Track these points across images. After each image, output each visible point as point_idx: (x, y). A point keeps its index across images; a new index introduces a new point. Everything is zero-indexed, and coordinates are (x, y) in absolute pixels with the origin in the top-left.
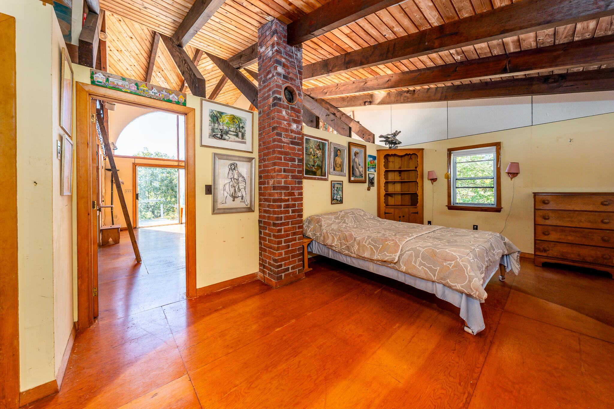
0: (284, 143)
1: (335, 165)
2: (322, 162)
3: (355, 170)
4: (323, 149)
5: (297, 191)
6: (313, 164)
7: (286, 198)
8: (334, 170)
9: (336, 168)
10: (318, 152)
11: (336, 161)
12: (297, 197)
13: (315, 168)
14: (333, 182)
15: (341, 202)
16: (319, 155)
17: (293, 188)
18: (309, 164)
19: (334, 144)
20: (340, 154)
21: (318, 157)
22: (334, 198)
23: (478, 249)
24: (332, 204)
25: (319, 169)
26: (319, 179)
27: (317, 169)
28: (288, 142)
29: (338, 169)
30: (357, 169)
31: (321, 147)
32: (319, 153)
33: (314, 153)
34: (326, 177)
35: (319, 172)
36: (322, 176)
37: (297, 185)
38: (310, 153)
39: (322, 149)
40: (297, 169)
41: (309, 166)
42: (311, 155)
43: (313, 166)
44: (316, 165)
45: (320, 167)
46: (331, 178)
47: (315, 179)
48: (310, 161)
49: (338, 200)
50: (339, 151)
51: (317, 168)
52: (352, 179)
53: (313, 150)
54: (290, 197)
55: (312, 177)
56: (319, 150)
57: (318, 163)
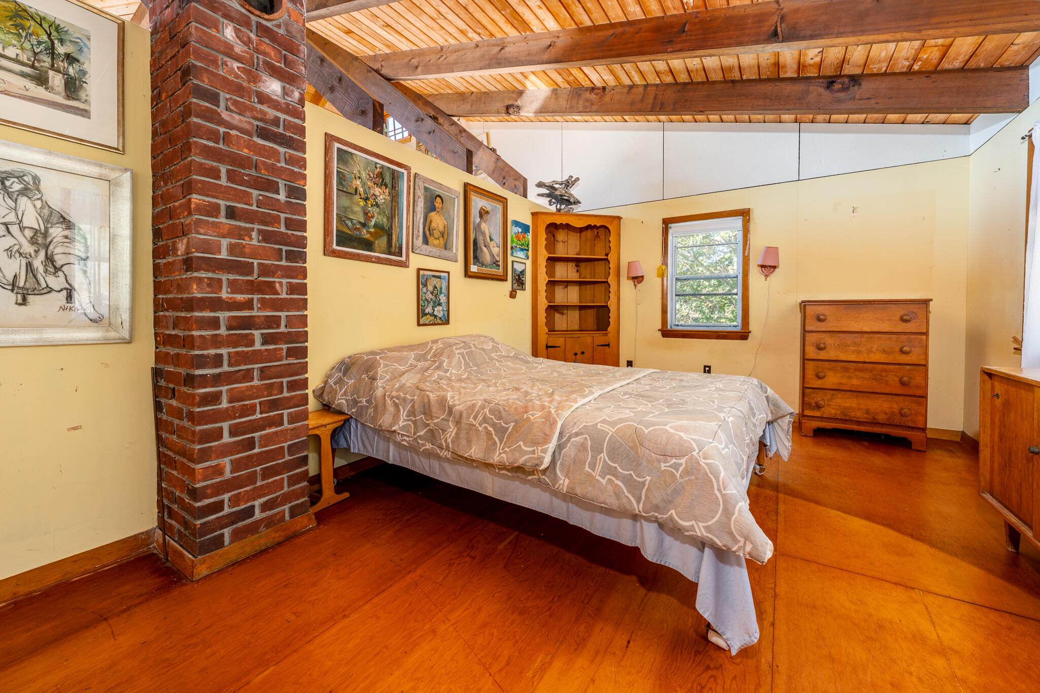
0: (232, 127)
1: (428, 233)
2: (391, 218)
3: (482, 250)
4: (393, 187)
5: (284, 281)
6: (362, 221)
7: (240, 297)
8: (426, 241)
9: (431, 240)
10: (377, 191)
11: (431, 222)
12: (284, 296)
13: (368, 232)
14: (422, 272)
15: (446, 321)
16: (381, 199)
17: (265, 270)
18: (351, 220)
19: (426, 180)
20: (442, 208)
21: (377, 205)
22: (427, 311)
23: (731, 419)
24: (419, 325)
25: (381, 236)
26: (379, 261)
27: (376, 235)
28: (247, 127)
29: (436, 242)
30: (485, 249)
31: (388, 179)
32: (382, 195)
33: (365, 192)
34: (403, 258)
35: (382, 242)
36: (390, 253)
37: (283, 263)
38: (353, 191)
39: (390, 186)
40: (283, 216)
41: (350, 224)
42: (358, 196)
43: (364, 225)
44: (373, 223)
45: (386, 231)
46: (417, 261)
47: (368, 259)
48: (354, 213)
49: (436, 317)
50: (438, 199)
51: (375, 233)
53: (364, 184)
54: (256, 297)
55: (358, 255)
56: (380, 187)
57: (378, 218)
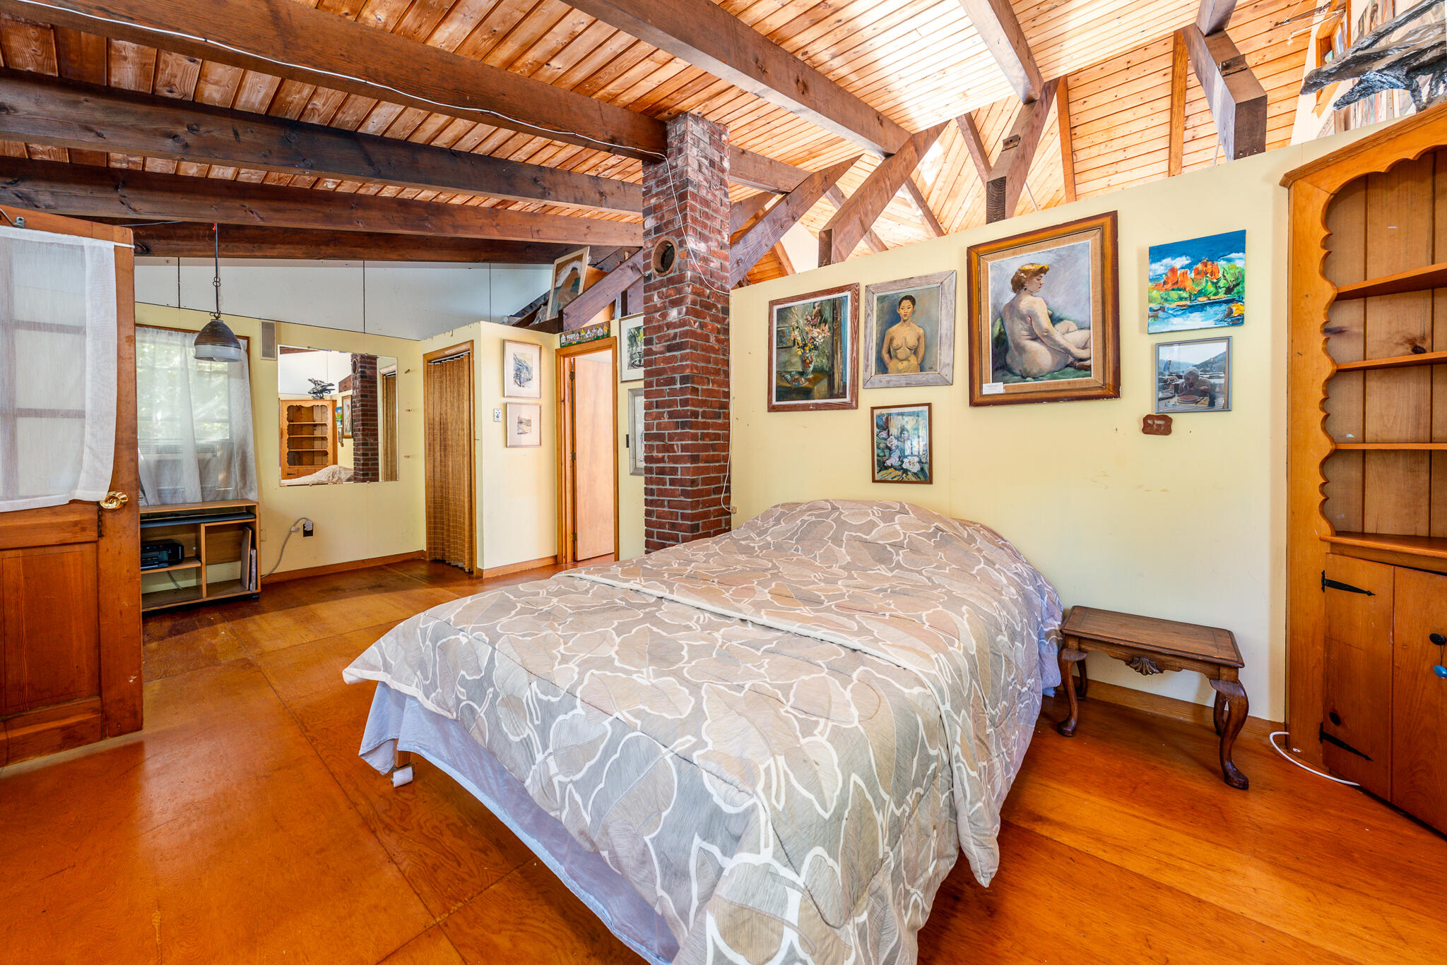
0: (656, 353)
1: (886, 356)
2: (832, 357)
3: (1021, 350)
4: (834, 319)
5: (679, 443)
6: (801, 370)
8: (882, 368)
9: (892, 365)
10: (815, 332)
11: (892, 340)
12: (680, 453)
13: (807, 380)
14: (877, 412)
15: (925, 476)
16: (819, 341)
17: (671, 437)
18: (790, 372)
19: (878, 287)
20: (913, 312)
21: (816, 348)
22: (888, 463)
24: (874, 481)
25: (821, 380)
26: (818, 407)
27: (815, 381)
28: (662, 349)
29: (901, 366)
30: (1034, 346)
31: (827, 314)
32: (820, 335)
33: (803, 340)
34: (848, 399)
35: (823, 385)
36: (832, 396)
37: (679, 431)
38: (790, 344)
39: (830, 320)
40: (678, 398)
41: (788, 377)
42: (796, 346)
43: (802, 374)
44: (811, 369)
45: (827, 374)
46: (869, 398)
47: (805, 408)
48: (792, 364)
49: (906, 471)
50: (906, 303)
51: (814, 378)
52: (992, 388)
53: (801, 332)
54: (666, 454)
55: (795, 405)
56: (819, 327)
57: (817, 361)
